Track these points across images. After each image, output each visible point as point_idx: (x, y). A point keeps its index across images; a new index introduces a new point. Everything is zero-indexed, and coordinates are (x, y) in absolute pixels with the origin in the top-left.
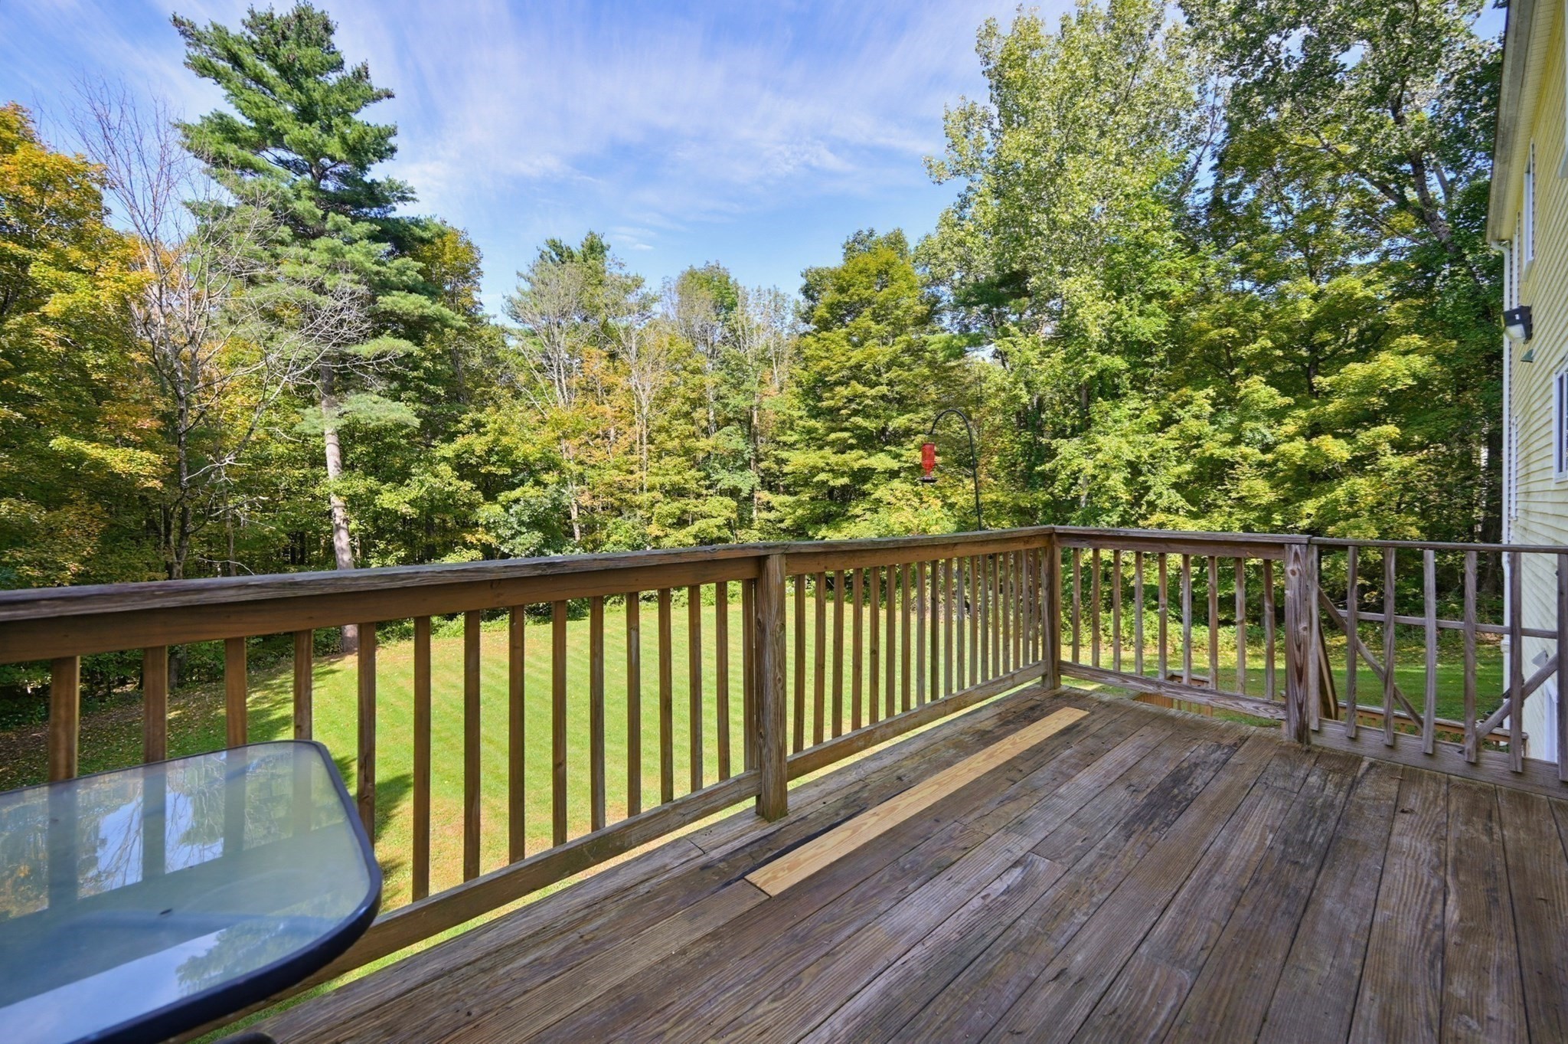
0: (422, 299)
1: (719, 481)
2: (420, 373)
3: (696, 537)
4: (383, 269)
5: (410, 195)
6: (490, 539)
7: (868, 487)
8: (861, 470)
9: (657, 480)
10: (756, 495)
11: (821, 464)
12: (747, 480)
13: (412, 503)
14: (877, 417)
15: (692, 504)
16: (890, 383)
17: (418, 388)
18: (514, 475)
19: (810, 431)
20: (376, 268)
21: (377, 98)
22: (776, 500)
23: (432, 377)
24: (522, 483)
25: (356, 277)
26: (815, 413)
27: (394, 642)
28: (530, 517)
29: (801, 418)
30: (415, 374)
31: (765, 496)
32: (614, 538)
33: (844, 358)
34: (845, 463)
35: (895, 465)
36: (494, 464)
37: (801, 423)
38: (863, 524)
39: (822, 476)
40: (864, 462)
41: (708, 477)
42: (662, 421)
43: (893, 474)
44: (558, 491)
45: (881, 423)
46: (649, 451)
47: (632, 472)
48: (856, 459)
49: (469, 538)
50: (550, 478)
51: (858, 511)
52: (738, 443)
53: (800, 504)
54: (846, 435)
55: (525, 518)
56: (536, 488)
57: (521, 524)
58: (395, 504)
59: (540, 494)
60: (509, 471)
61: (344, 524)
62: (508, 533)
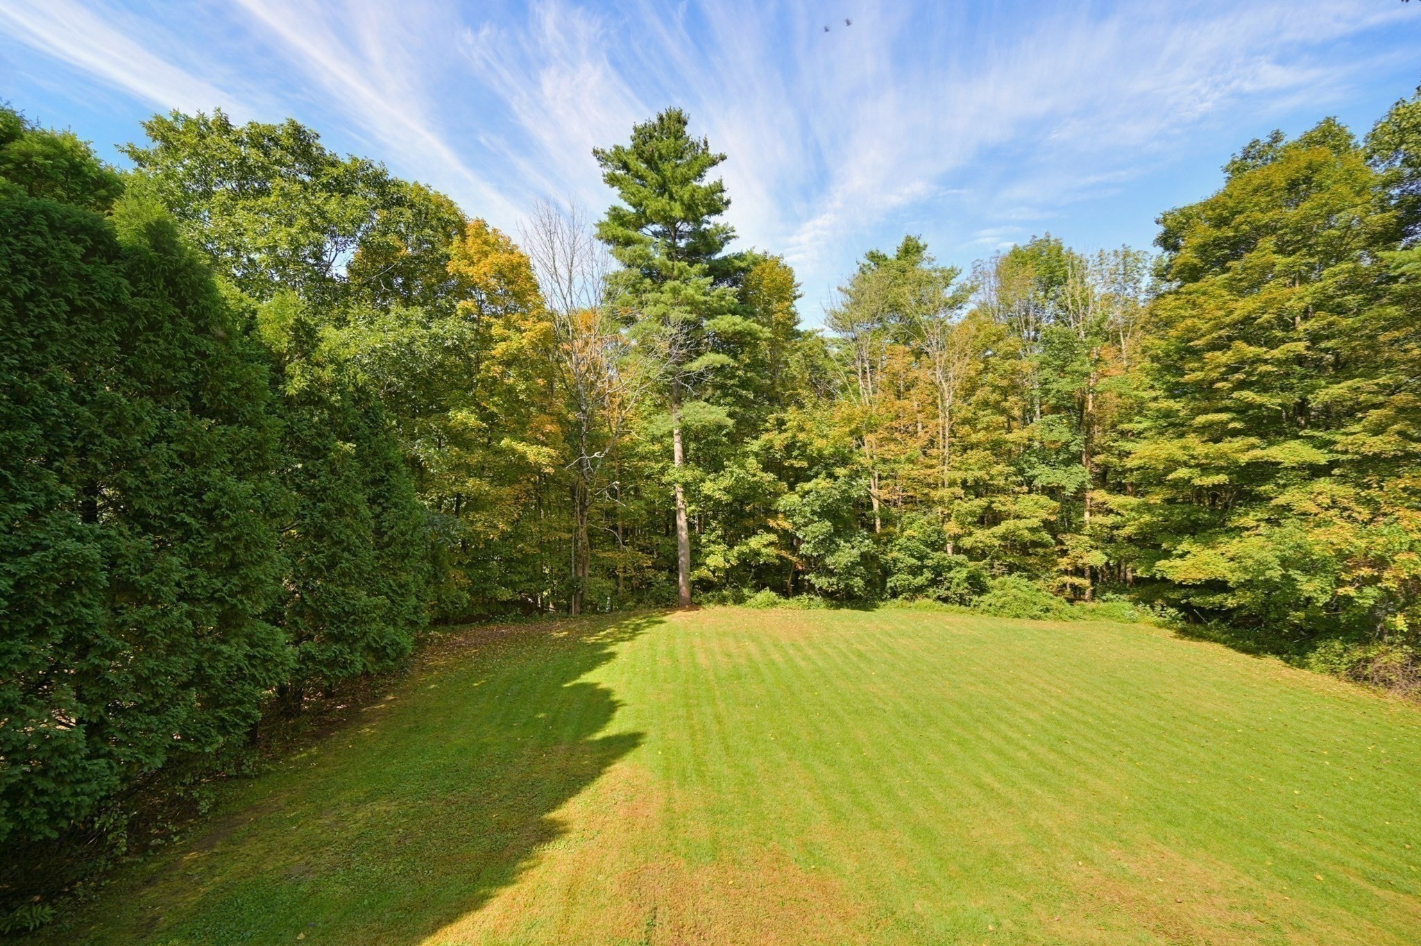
0: (738, 319)
1: (1035, 477)
2: (735, 381)
3: (1004, 537)
4: (708, 298)
5: (731, 234)
6: (787, 525)
7: (1267, 488)
8: (1253, 465)
9: (958, 476)
10: (1089, 495)
11: (1181, 456)
12: (1071, 478)
13: (727, 490)
14: (1287, 389)
15: (1001, 503)
16: (1315, 338)
17: (734, 395)
18: (810, 468)
19: (1168, 414)
20: (703, 298)
21: (714, 163)
22: (1115, 501)
23: (744, 384)
24: (816, 475)
25: (688, 308)
26: (1174, 391)
27: (712, 605)
28: (820, 507)
29: (1155, 399)
30: (732, 382)
31: (1100, 495)
32: (908, 532)
33: (1221, 313)
34: (1223, 456)
35: (1322, 458)
36: (795, 458)
37: (1153, 405)
38: (1253, 540)
39: (1182, 473)
40: (1258, 453)
41: (1021, 472)
42: (966, 413)
43: (1316, 471)
44: (847, 483)
45: (1294, 398)
46: (952, 444)
47: (932, 467)
48: (1243, 450)
49: (772, 523)
50: (840, 471)
51: (1249, 521)
52: (1062, 433)
53: (1149, 508)
54: (1224, 416)
55: (817, 508)
56: (828, 480)
57: (814, 513)
58: (714, 491)
59: (830, 486)
60: (806, 464)
61: (683, 506)
62: (801, 521)
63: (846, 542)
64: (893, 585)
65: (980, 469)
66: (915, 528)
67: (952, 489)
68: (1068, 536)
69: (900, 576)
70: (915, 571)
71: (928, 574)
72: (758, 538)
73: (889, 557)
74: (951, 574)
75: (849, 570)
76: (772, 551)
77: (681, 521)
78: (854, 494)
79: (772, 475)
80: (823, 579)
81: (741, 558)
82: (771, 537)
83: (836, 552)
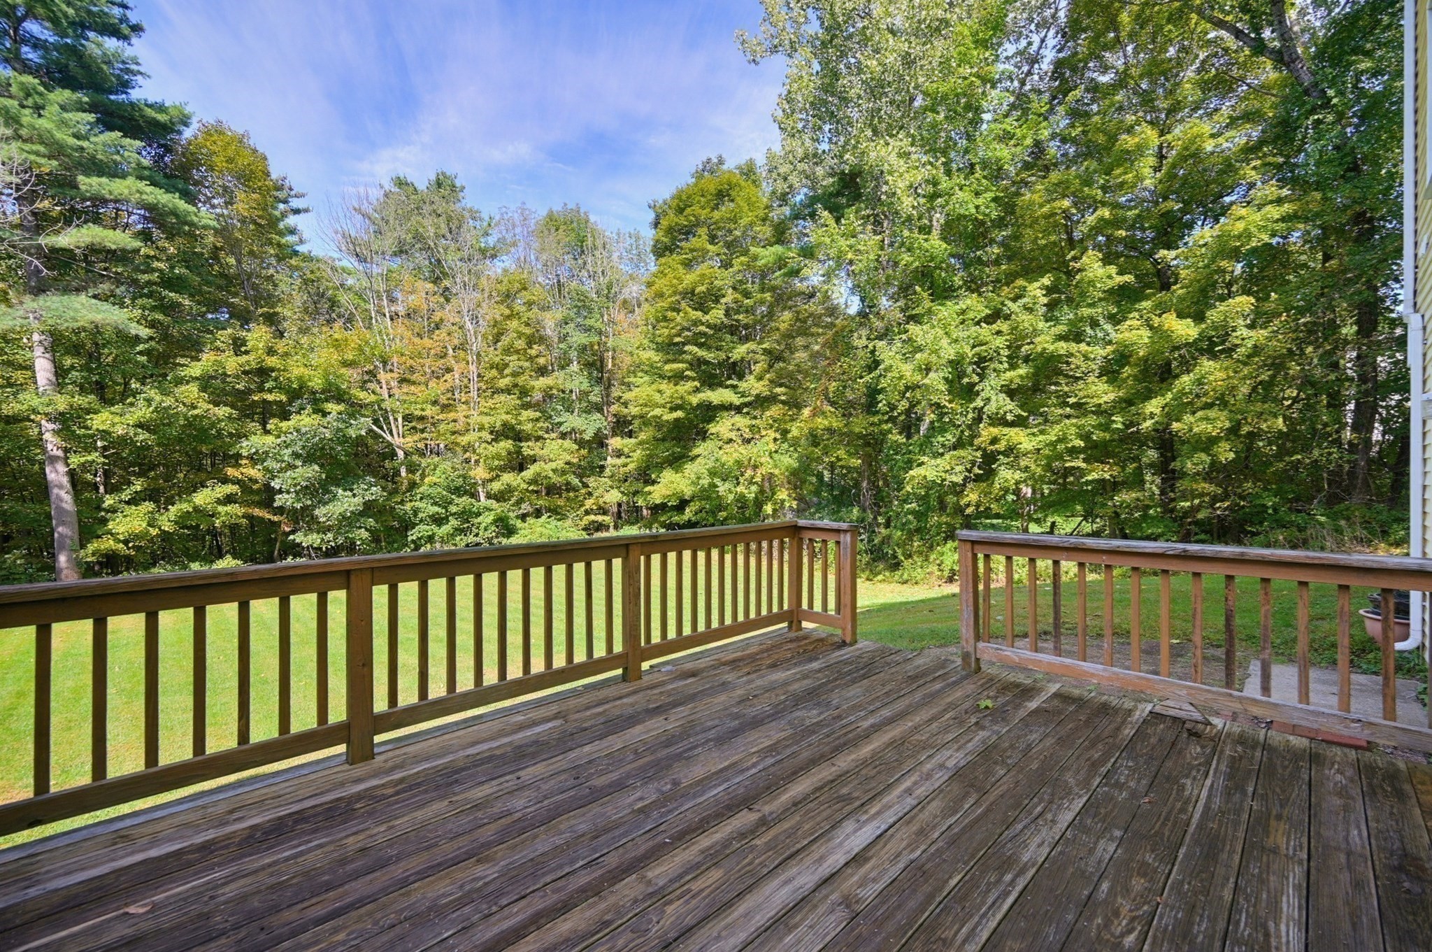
1: (561, 423)
2: (153, 276)
3: (532, 480)
4: (85, 144)
5: (134, 67)
6: (254, 472)
8: (700, 405)
9: (486, 420)
10: (609, 440)
11: (658, 399)
12: (589, 424)
13: (142, 425)
14: (719, 349)
15: (528, 449)
17: (153, 295)
18: (289, 402)
20: (72, 141)
22: (625, 443)
23: (170, 282)
24: (298, 410)
25: (42, 149)
28: (303, 448)
30: (146, 277)
31: (617, 441)
32: (429, 479)
33: (677, 281)
34: (680, 395)
35: (738, 400)
36: (270, 391)
39: (658, 412)
40: (703, 395)
41: (548, 418)
43: (734, 409)
44: (343, 421)
45: (723, 356)
46: (480, 388)
48: (693, 392)
49: (230, 470)
50: (333, 407)
51: (699, 449)
52: (582, 383)
54: (682, 365)
55: (298, 449)
56: (314, 416)
57: (296, 455)
58: (113, 425)
59: (316, 423)
60: (284, 398)
61: (60, 453)
62: (276, 466)
63: (345, 490)
64: (414, 538)
65: (508, 413)
66: (438, 474)
67: (480, 434)
68: (592, 479)
69: (422, 527)
70: (438, 521)
71: (454, 522)
72: (206, 491)
73: (408, 506)
74: (480, 519)
75: (348, 521)
76: (235, 509)
77: (57, 475)
78: (352, 433)
79: (228, 409)
80: (315, 536)
81: (182, 521)
82: (230, 489)
83: (330, 501)
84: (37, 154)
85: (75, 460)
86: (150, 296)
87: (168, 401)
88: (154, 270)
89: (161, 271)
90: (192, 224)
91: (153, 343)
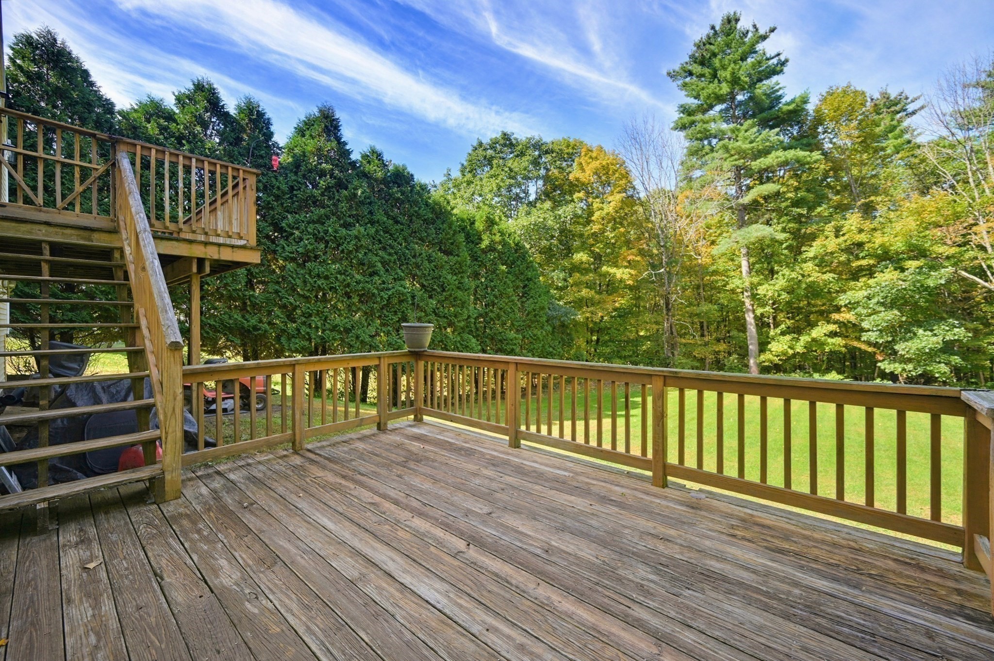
2: (788, 203)
4: (754, 144)
6: (850, 317)
17: (789, 214)
18: (875, 265)
23: (797, 203)
24: (883, 270)
25: (737, 157)
28: (884, 297)
30: (784, 205)
36: (863, 258)
49: (834, 316)
50: (912, 263)
55: (881, 299)
59: (895, 278)
60: (872, 262)
61: (750, 308)
62: (864, 311)
63: (925, 331)
72: (818, 329)
75: (932, 355)
76: (838, 341)
77: (750, 318)
78: (931, 283)
79: (832, 275)
80: (897, 365)
81: (808, 347)
82: (832, 327)
83: (911, 338)
84: (736, 160)
85: (759, 311)
86: (786, 215)
87: (794, 275)
88: (787, 199)
89: (791, 198)
90: (808, 163)
91: (790, 242)
